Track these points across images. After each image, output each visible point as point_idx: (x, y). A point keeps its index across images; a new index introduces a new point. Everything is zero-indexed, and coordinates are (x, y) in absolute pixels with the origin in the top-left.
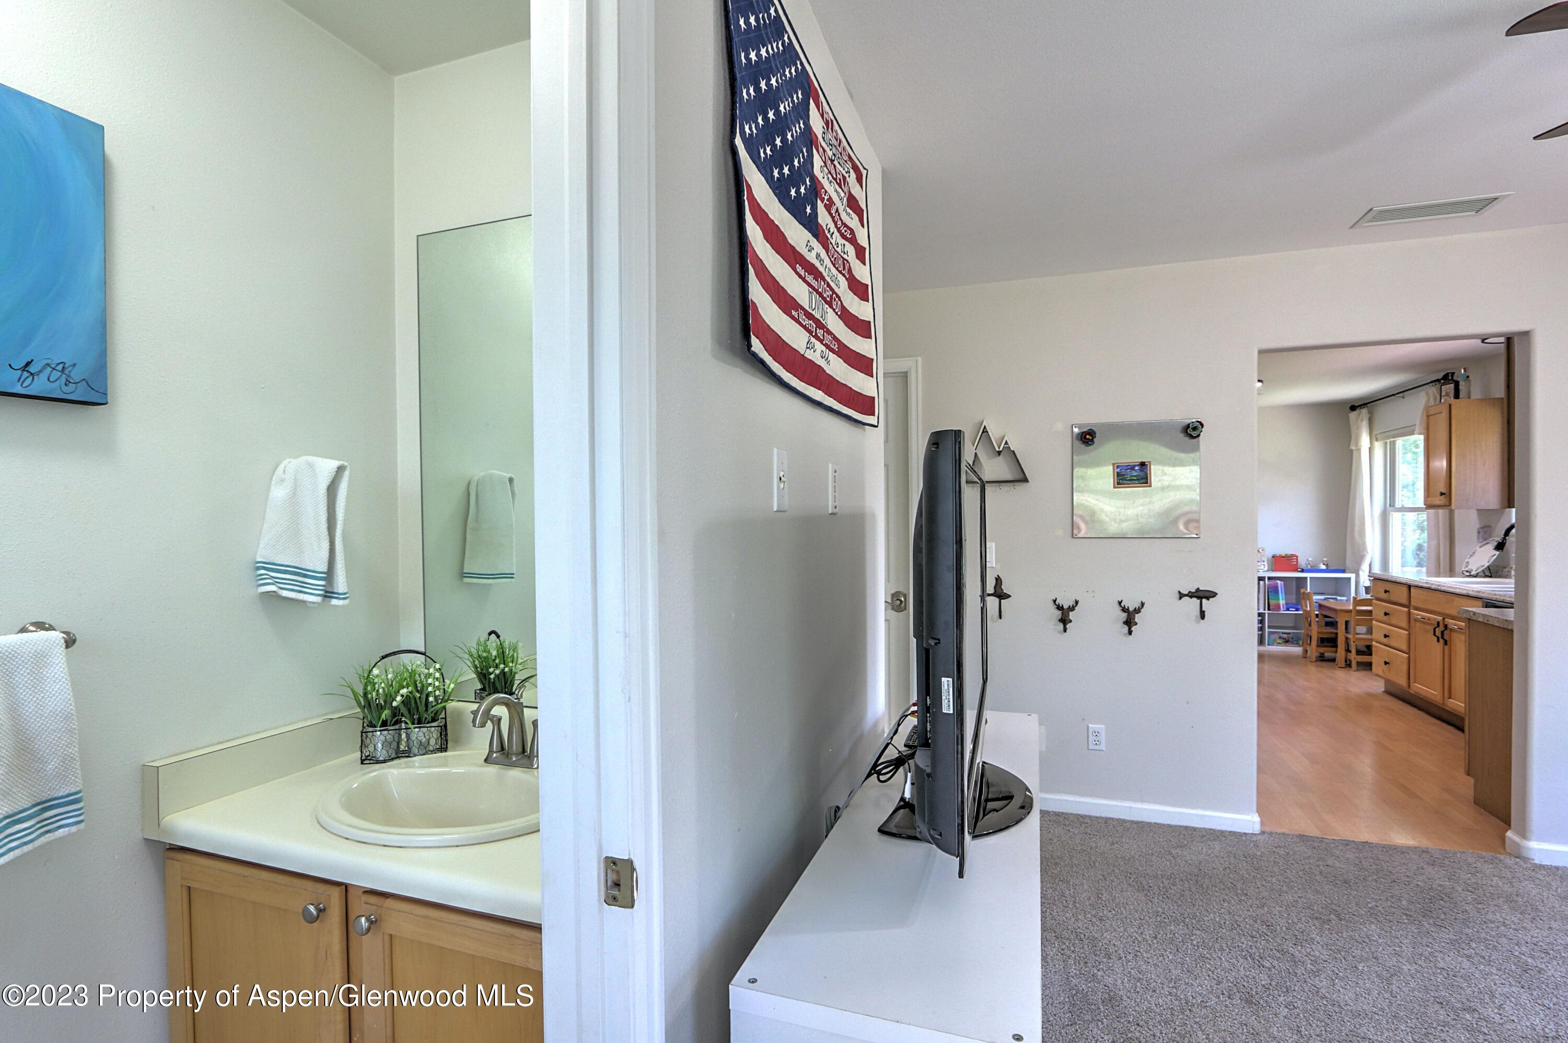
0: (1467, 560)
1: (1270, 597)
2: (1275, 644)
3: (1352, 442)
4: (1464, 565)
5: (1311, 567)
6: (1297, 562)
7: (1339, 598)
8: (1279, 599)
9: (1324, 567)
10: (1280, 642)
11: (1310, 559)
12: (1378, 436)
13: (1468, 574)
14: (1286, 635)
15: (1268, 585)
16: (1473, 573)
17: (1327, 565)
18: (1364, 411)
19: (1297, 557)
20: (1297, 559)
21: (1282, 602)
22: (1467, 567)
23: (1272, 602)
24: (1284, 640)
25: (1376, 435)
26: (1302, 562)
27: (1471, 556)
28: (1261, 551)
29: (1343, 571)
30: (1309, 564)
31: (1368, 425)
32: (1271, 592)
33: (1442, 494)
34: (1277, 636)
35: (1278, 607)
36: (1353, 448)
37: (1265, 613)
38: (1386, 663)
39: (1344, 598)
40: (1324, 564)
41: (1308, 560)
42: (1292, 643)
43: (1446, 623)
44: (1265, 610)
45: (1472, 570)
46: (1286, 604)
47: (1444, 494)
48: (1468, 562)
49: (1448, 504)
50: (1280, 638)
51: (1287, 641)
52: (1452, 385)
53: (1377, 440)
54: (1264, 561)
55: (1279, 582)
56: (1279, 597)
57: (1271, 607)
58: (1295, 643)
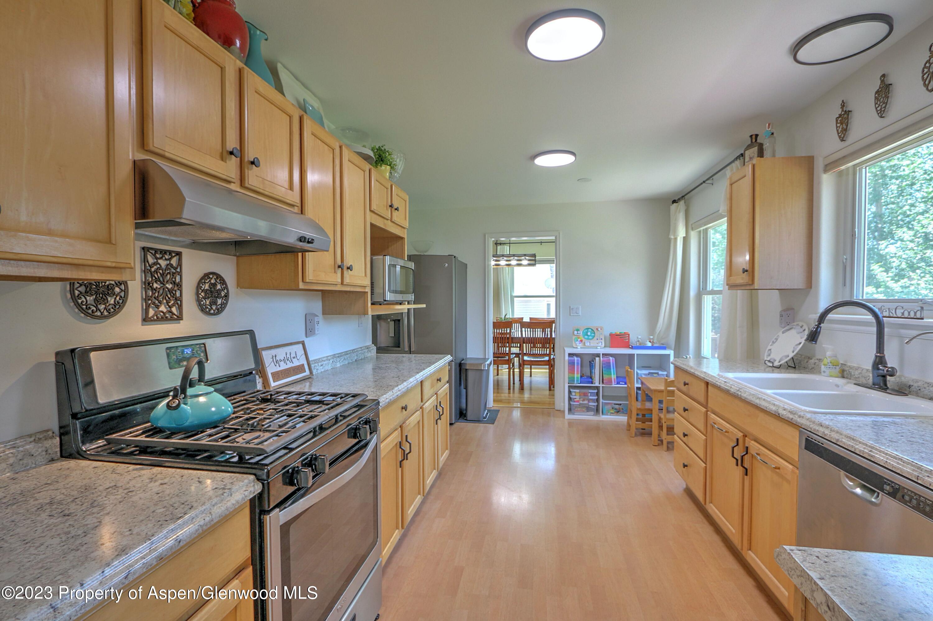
0: (769, 347)
1: (603, 372)
2: (609, 414)
3: (671, 232)
4: (766, 354)
5: (640, 344)
6: (629, 339)
7: (660, 373)
8: (611, 374)
9: (649, 344)
10: (612, 412)
11: (640, 337)
12: (693, 226)
13: (771, 365)
14: (617, 406)
15: (603, 361)
16: (776, 364)
17: (653, 343)
18: (682, 203)
19: (629, 335)
20: (629, 337)
21: (614, 376)
22: (769, 355)
23: (606, 377)
24: (616, 411)
25: (692, 225)
26: (633, 339)
27: (773, 342)
28: (599, 329)
29: (664, 348)
30: (638, 341)
31: (684, 216)
32: (605, 367)
33: (745, 271)
34: (609, 407)
35: (610, 381)
36: (672, 237)
37: (600, 387)
38: (685, 466)
39: (665, 373)
40: (650, 342)
41: (638, 338)
42: (623, 413)
43: (747, 445)
44: (600, 384)
45: (775, 360)
46: (617, 377)
47: (747, 271)
48: (770, 350)
49: (750, 283)
50: (613, 408)
51: (618, 412)
52: (756, 148)
53: (692, 229)
54: (601, 339)
55: (611, 358)
56: (611, 372)
57: (604, 382)
58: (625, 412)
